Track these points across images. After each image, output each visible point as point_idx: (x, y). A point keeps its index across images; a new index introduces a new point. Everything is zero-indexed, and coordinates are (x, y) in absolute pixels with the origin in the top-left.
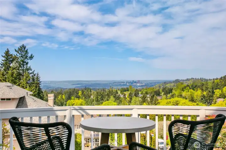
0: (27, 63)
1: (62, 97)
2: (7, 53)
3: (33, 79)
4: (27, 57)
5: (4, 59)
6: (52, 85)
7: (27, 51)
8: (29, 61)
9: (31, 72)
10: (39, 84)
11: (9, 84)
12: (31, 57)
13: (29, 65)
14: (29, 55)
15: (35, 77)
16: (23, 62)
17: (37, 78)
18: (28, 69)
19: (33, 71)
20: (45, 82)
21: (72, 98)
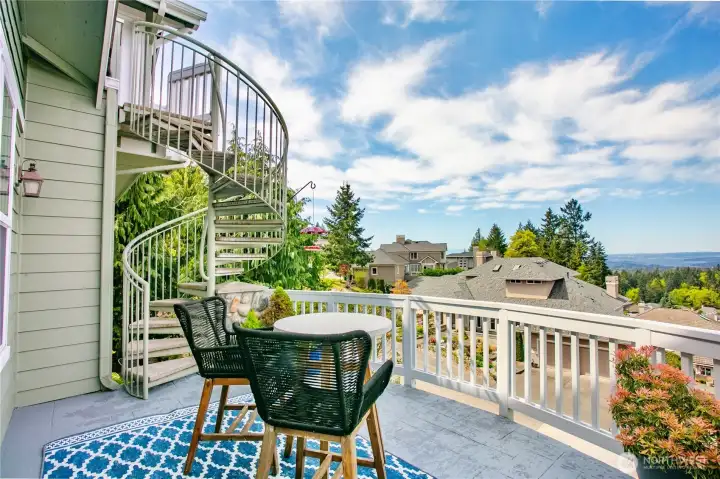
0: (581, 228)
1: (659, 283)
2: (549, 214)
3: (593, 252)
4: (579, 217)
5: (545, 223)
6: (639, 261)
7: (579, 208)
8: (584, 223)
9: (588, 240)
10: (602, 259)
11: (541, 260)
12: (588, 217)
13: (584, 230)
14: (584, 214)
15: (596, 248)
16: (575, 226)
17: (600, 249)
18: (583, 237)
19: (591, 238)
20: (616, 256)
21: (684, 285)
